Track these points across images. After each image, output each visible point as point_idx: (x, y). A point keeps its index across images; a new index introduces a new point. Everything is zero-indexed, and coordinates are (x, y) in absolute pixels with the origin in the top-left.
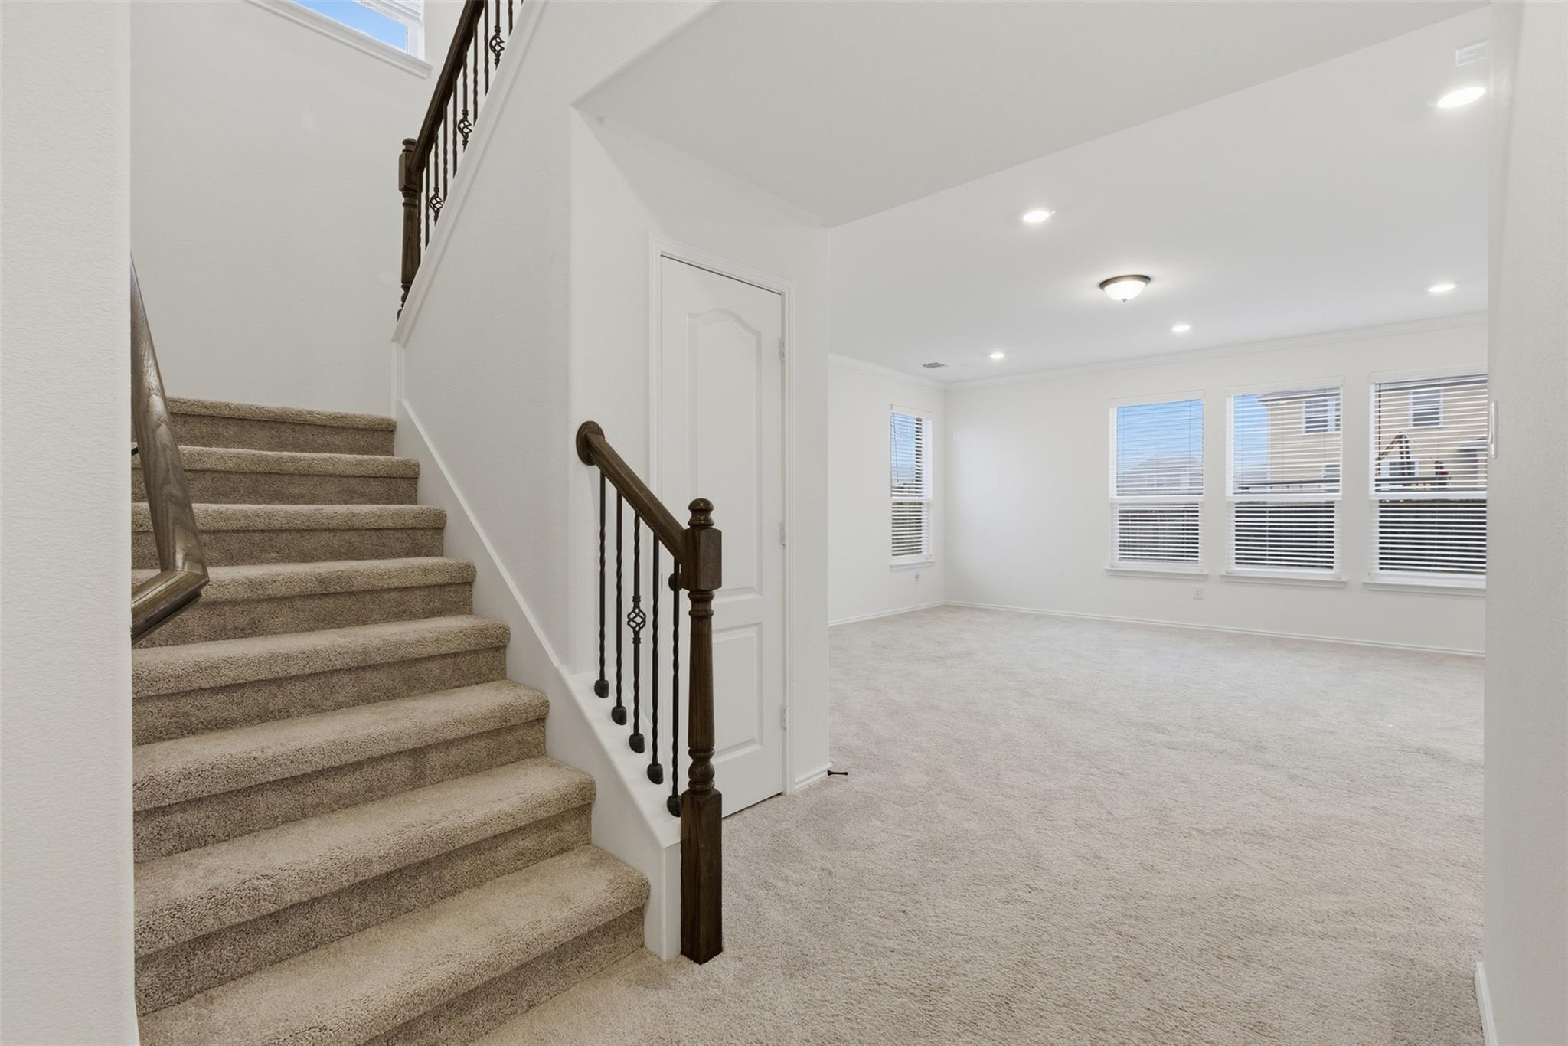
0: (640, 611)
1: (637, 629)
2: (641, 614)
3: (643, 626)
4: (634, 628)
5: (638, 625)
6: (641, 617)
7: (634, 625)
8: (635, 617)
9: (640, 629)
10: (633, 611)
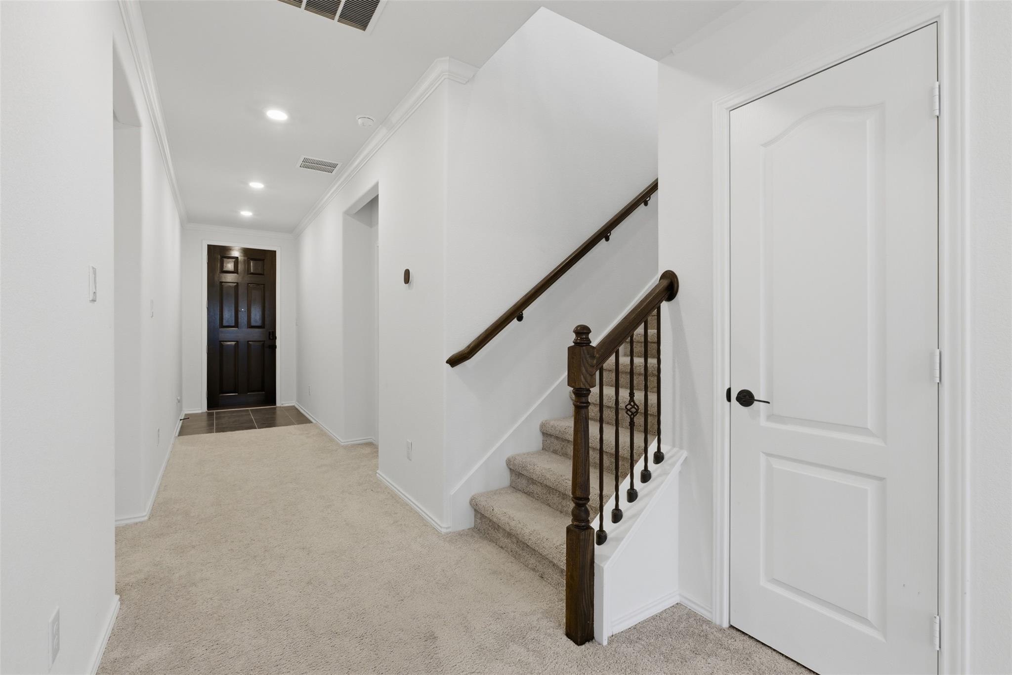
0: (635, 404)
1: (632, 416)
2: (635, 406)
3: (636, 415)
4: (630, 416)
5: (632, 414)
6: (635, 408)
7: (630, 413)
8: (631, 408)
9: (634, 416)
10: (630, 404)
